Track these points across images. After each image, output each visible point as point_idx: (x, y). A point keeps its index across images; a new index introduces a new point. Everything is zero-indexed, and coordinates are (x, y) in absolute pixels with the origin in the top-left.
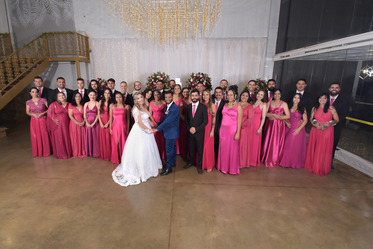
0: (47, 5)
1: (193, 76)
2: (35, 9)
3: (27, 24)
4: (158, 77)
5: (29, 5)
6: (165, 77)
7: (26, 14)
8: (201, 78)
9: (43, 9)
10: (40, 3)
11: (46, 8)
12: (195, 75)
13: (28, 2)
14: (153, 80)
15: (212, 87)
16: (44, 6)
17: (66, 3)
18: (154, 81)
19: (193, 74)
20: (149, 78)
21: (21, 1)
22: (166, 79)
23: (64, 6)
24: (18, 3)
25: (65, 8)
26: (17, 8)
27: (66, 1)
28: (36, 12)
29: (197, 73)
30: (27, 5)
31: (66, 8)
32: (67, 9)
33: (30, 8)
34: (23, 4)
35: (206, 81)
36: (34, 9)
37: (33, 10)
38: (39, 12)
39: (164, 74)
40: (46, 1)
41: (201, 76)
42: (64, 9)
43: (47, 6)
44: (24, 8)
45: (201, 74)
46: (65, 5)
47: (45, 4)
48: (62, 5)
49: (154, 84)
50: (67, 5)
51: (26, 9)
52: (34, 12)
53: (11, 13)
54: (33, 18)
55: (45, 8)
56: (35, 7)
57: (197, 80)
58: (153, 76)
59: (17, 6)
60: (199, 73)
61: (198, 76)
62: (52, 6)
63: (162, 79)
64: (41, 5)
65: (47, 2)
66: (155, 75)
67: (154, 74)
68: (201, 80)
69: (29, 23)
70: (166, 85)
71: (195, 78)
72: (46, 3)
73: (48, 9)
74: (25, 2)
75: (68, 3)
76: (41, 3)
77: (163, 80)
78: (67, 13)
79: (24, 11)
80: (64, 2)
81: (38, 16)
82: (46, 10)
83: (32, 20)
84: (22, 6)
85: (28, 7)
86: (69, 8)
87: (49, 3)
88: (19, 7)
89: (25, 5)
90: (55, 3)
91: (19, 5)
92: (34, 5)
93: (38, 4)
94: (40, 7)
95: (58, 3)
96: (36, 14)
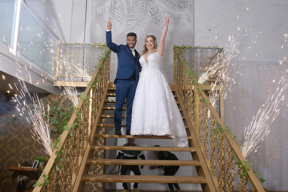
0: (153, 11)
2: (134, 15)
3: (117, 34)
5: (125, 9)
7: (118, 21)
9: (147, 16)
10: (143, 8)
11: (152, 15)
13: (124, 6)
16: (149, 13)
17: (185, 11)
21: (113, 4)
23: (181, 15)
24: (109, 6)
25: (182, 18)
26: (105, 13)
27: (185, 9)
28: (135, 20)
30: (123, 10)
31: (184, 17)
32: (185, 19)
33: (126, 13)
34: (116, 8)
36: (132, 15)
37: (131, 17)
38: (140, 20)
42: (180, 18)
43: (154, 13)
44: (117, 14)
47: (152, 11)
48: (177, 13)
50: (186, 13)
51: (120, 15)
52: (132, 20)
53: (95, 18)
54: (129, 27)
55: (150, 15)
56: (135, 13)
59: (106, 10)
62: (162, 14)
65: (154, 8)
69: (120, 34)
72: (152, 9)
73: (155, 18)
74: (119, 5)
75: (188, 12)
76: (146, 8)
78: (185, 23)
79: (116, 17)
80: (182, 10)
81: (137, 25)
82: (151, 18)
83: (126, 30)
84: (113, 11)
85: (123, 13)
86: (188, 18)
87: (158, 9)
88: (109, 12)
89: (119, 10)
90: (167, 11)
91: (110, 8)
92: (133, 10)
93: (140, 10)
94: (142, 14)
95: (172, 10)
96: (134, 23)
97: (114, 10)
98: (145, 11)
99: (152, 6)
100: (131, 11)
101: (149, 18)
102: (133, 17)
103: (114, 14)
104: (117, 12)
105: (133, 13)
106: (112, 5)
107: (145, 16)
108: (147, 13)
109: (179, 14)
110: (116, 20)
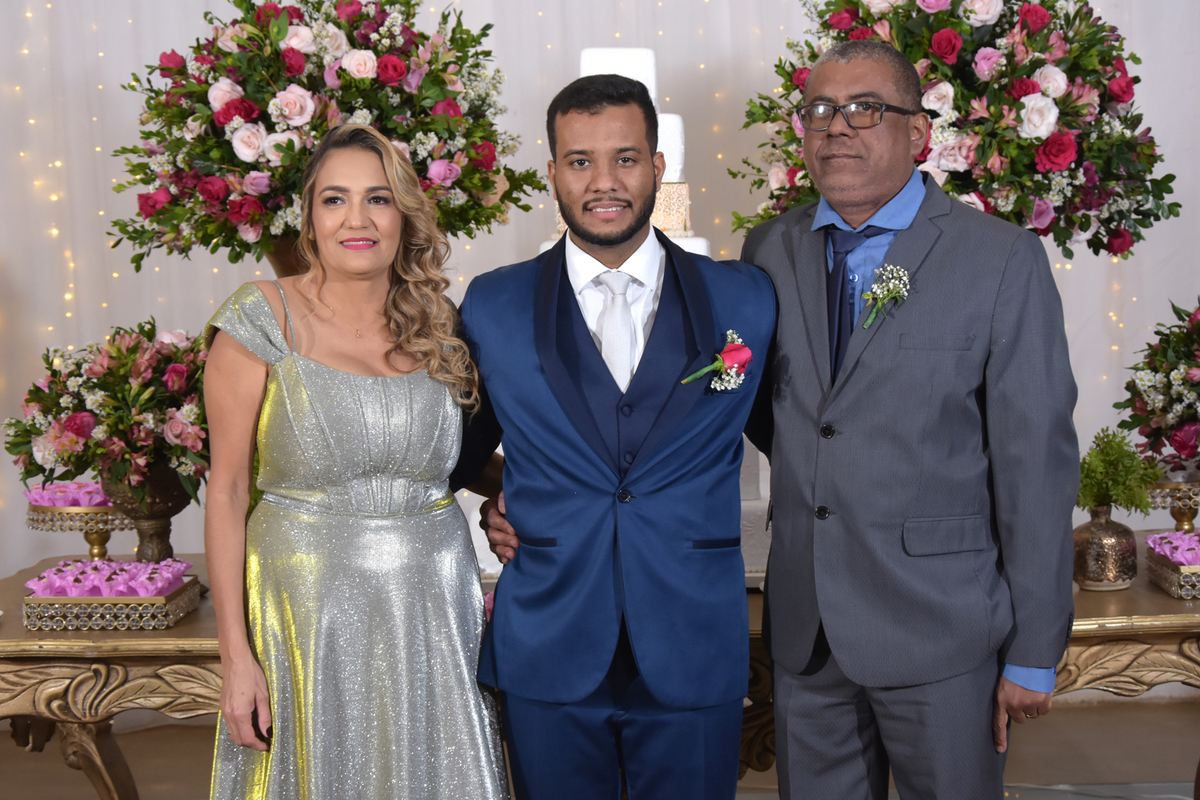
4: (299, 39)
6: (415, 39)
8: (988, 36)
14: (222, 92)
15: (1158, 172)
18: (232, 108)
20: (172, 66)
22: (436, 79)
35: (1074, 70)
49: (245, 154)
63: (362, 64)
68: (987, 64)
70: (436, 169)
71: (883, 31)
77: (378, 83)
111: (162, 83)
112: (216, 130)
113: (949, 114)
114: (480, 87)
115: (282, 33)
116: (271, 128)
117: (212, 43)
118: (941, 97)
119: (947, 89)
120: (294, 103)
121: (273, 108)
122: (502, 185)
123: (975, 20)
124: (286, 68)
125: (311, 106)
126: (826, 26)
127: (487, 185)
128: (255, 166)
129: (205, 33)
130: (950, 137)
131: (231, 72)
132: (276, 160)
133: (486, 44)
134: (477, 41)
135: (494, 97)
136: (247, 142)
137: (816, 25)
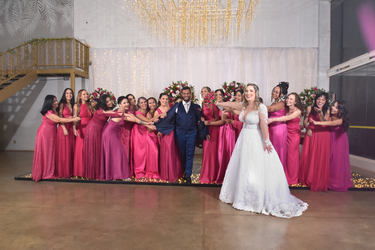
0: (42, 9)
1: (225, 86)
2: (27, 14)
3: (15, 31)
4: (178, 86)
5: (20, 10)
7: (15, 20)
8: (237, 88)
9: (37, 14)
10: (34, 8)
11: (41, 13)
12: (228, 85)
13: (20, 7)
14: (171, 91)
16: (38, 11)
17: (66, 7)
18: (172, 92)
19: (225, 84)
23: (63, 11)
24: (8, 8)
25: (64, 14)
26: (5, 14)
27: (66, 5)
28: (28, 18)
29: (231, 81)
30: (18, 10)
31: (65, 13)
32: (66, 14)
33: (21, 13)
36: (25, 14)
37: (24, 16)
38: (31, 18)
39: (187, 84)
40: (42, 5)
41: (237, 86)
42: (62, 14)
43: (42, 11)
44: (14, 14)
45: (236, 83)
46: (65, 9)
47: (40, 9)
48: (60, 9)
49: (173, 96)
50: (67, 9)
51: (16, 15)
52: (26, 18)
54: (24, 25)
55: (39, 13)
56: (28, 12)
57: (231, 91)
58: (172, 87)
59: (6, 12)
60: (234, 82)
61: (232, 85)
62: (48, 11)
64: (35, 10)
65: (42, 7)
66: (175, 85)
67: (173, 83)
69: (17, 31)
71: (228, 88)
72: (41, 8)
73: (43, 15)
74: (16, 6)
75: (68, 8)
76: (36, 7)
78: (66, 18)
79: (14, 17)
80: (64, 7)
81: (30, 22)
82: (40, 16)
83: (21, 27)
84: (11, 12)
85: (18, 13)
86: (68, 13)
87: (45, 7)
88: (9, 13)
89: (16, 10)
90: (52, 8)
91: (9, 10)
92: (26, 10)
93: (31, 9)
94: (33, 12)
95: (56, 7)
96: (27, 20)
97: (12, 10)
98: (36, 9)
99: (41, 5)
100: (25, 11)
101: (38, 16)
102: (26, 16)
103: (12, 14)
104: (14, 13)
105: (26, 12)
106: (10, 7)
107: (36, 14)
108: (37, 11)
109: (62, 10)
110: (14, 19)
111: (166, 90)
112: (171, 94)
113: (233, 95)
114: (193, 91)
115: (177, 86)
116: (176, 94)
117: (170, 87)
118: (233, 93)
119: (233, 92)
120: (178, 92)
121: (176, 92)
122: (195, 100)
123: (236, 87)
124: (177, 89)
125: (179, 92)
126: (223, 87)
127: (194, 100)
128: (174, 97)
129: (170, 86)
130: (233, 97)
131: (172, 89)
132: (176, 96)
133: (193, 88)
134: (193, 87)
135: (194, 92)
136: (174, 95)
137: (222, 87)
